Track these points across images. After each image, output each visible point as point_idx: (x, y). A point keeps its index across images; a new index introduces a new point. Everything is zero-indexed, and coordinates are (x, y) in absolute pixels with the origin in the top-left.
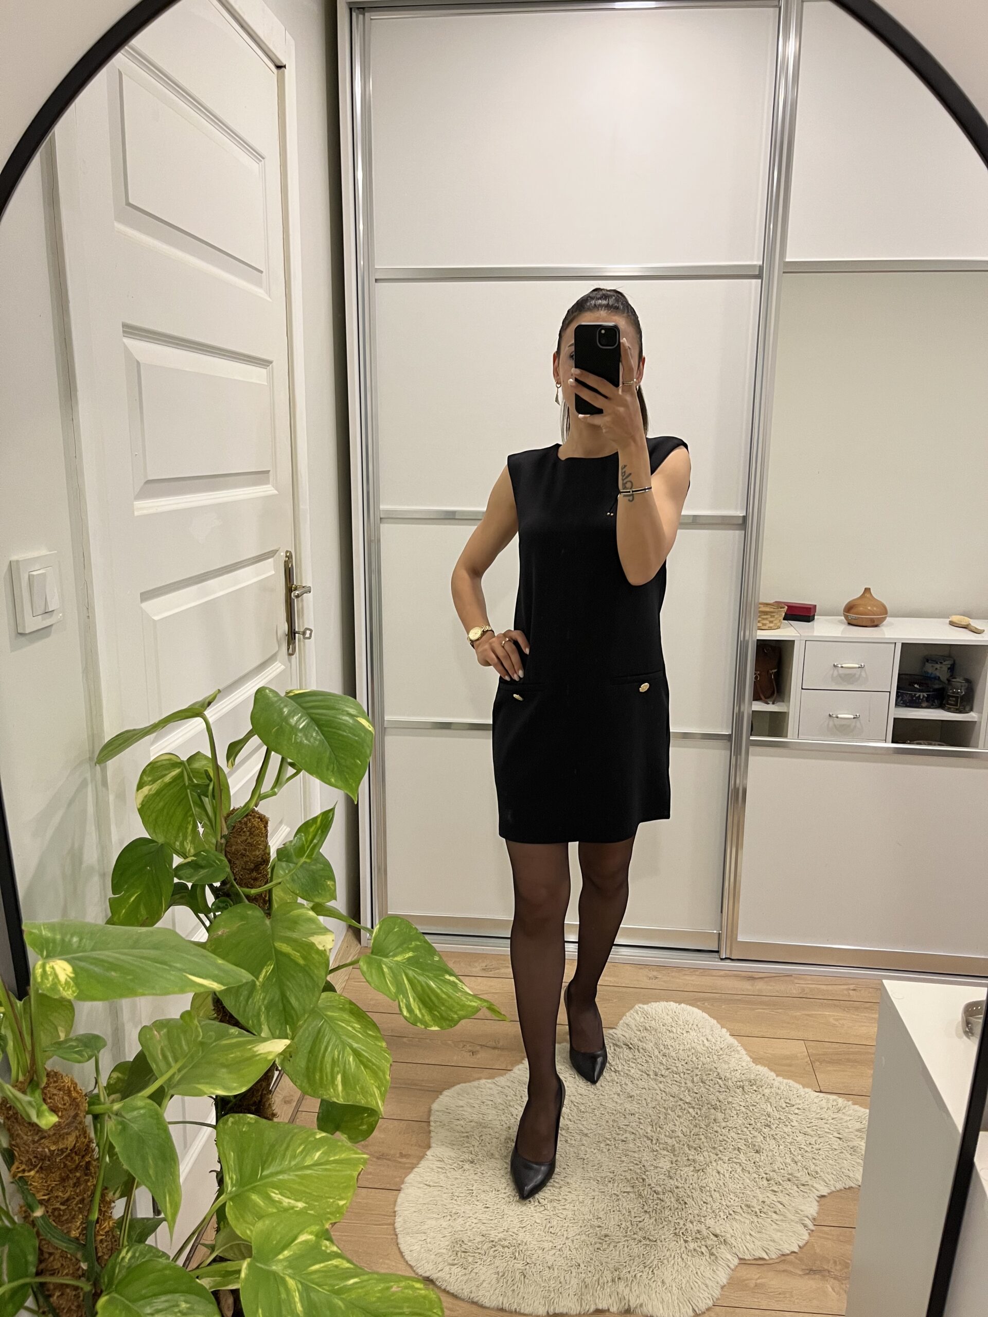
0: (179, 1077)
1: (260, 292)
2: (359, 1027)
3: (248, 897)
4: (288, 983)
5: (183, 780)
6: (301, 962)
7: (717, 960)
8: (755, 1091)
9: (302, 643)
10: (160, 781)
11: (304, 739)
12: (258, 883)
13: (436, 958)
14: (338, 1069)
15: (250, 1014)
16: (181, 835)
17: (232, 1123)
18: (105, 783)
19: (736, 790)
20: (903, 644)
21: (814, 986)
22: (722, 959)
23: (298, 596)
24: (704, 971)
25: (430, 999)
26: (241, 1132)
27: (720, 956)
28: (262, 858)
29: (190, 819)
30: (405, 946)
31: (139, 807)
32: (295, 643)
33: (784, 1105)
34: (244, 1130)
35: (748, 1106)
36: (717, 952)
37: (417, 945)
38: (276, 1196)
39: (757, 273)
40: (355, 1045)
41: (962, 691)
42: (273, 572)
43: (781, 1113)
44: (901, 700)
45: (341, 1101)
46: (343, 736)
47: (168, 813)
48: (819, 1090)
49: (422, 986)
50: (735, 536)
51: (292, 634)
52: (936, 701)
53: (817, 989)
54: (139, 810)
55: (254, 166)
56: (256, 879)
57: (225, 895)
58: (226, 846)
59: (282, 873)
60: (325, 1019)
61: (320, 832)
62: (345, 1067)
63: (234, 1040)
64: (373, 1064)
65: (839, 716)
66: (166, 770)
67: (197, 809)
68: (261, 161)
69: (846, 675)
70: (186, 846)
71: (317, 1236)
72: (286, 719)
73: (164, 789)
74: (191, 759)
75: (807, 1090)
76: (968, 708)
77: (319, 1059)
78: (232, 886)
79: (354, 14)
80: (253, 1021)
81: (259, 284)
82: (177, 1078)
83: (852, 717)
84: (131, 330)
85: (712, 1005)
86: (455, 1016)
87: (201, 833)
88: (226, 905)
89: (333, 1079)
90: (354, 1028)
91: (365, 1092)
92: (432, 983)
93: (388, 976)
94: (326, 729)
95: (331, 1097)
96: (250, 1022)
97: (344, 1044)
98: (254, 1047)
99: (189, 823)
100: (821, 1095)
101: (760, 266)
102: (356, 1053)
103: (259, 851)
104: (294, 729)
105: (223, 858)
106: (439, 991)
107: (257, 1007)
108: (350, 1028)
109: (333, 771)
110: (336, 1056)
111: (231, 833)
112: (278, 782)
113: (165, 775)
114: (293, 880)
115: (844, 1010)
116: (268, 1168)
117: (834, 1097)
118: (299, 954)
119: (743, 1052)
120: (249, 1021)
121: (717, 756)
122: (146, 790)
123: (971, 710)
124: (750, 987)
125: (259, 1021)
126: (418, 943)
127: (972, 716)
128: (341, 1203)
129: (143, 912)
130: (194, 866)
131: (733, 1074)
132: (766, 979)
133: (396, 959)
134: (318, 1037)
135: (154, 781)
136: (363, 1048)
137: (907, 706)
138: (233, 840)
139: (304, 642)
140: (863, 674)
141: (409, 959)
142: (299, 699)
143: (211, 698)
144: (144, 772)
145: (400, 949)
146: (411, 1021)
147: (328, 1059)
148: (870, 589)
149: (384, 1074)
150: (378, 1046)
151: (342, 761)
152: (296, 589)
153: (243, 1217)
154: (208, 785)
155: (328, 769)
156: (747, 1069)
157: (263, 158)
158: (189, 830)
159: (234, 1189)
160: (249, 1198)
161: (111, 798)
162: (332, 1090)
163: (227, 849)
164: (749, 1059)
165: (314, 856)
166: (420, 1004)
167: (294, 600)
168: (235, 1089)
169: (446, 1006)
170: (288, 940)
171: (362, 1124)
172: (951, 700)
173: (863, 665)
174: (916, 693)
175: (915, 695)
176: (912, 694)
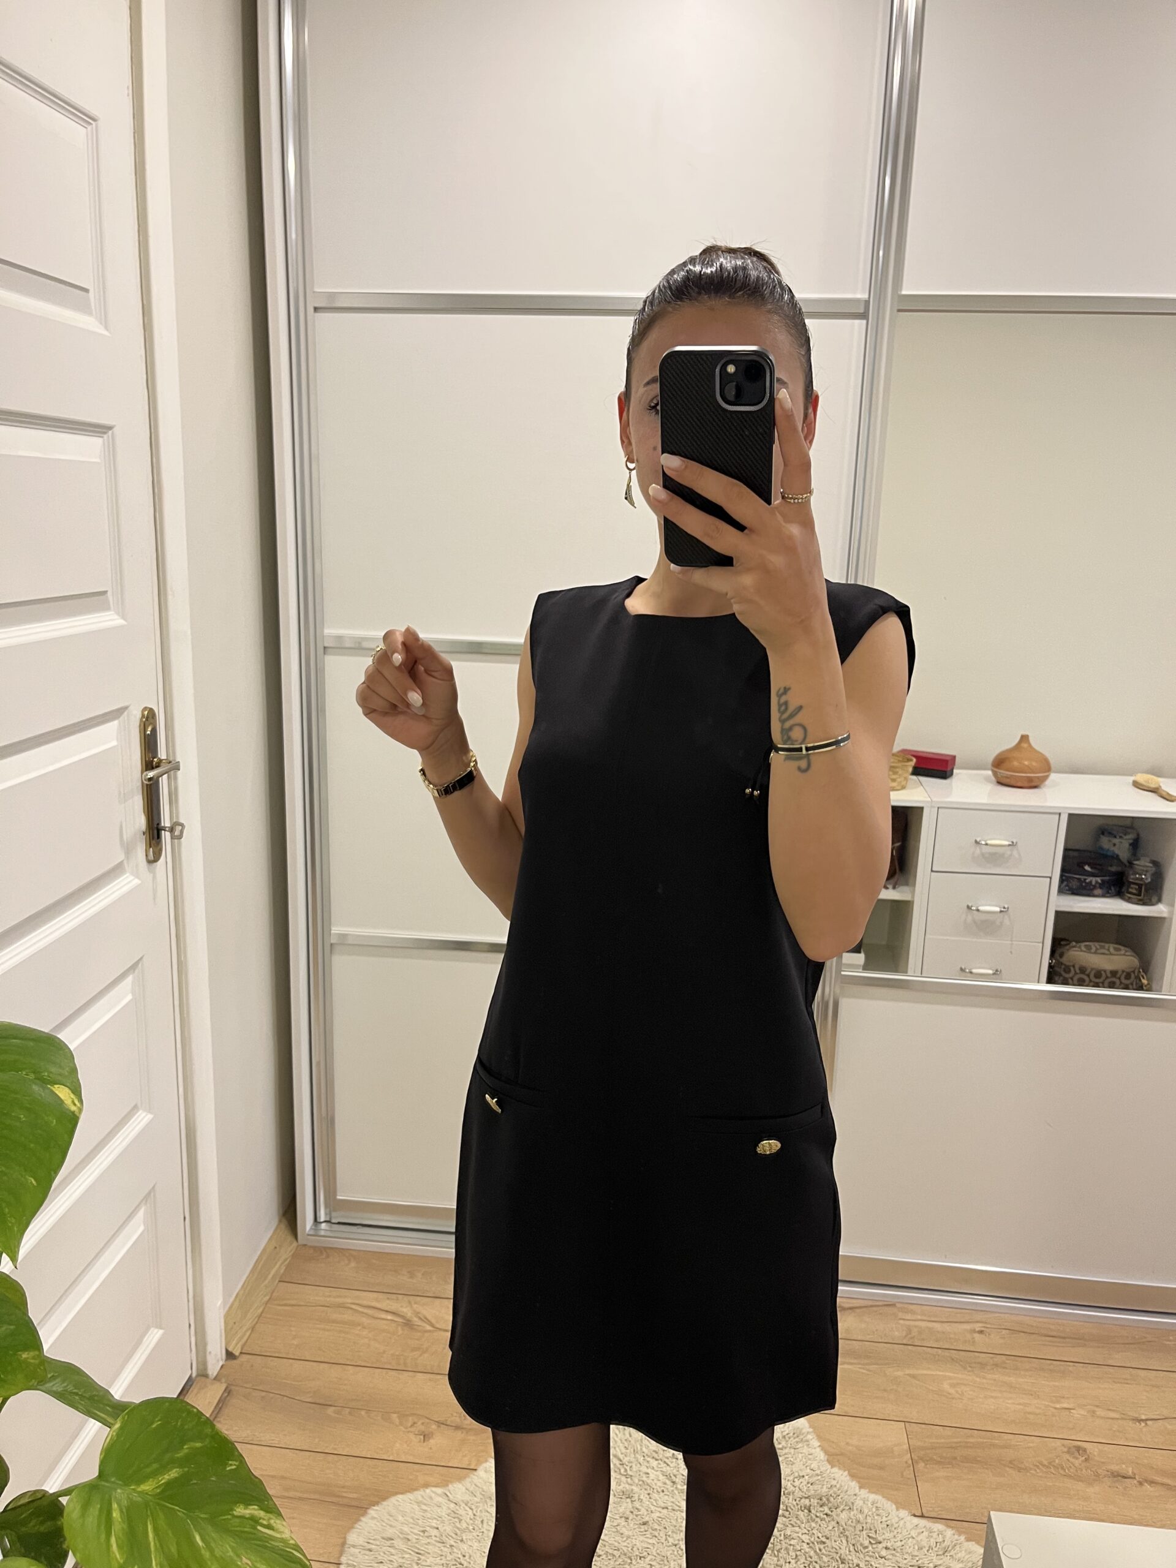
8: (826, 1514)
9: (171, 844)
20: (1071, 816)
30: (167, 1457)
32: (160, 844)
37: (192, 1449)
39: (861, 311)
41: (1147, 878)
42: (114, 743)
44: (1067, 885)
48: (921, 1514)
51: (154, 832)
52: (1112, 888)
53: (929, 1329)
65: (981, 908)
68: (91, 124)
69: (990, 854)
75: (903, 1513)
76: (1154, 899)
81: (85, 308)
83: (998, 909)
92: (197, 1537)
93: (117, 1527)
100: (923, 1522)
101: (865, 300)
115: (965, 1368)
117: (938, 1526)
123: (1159, 900)
127: (1158, 910)
132: (858, 1311)
133: (142, 1488)
137: (1073, 895)
139: (174, 842)
140: (1015, 853)
141: (169, 1484)
145: (156, 1464)
148: (1027, 736)
152: (161, 764)
157: (94, 120)
172: (1132, 888)
173: (1015, 842)
174: (1086, 877)
175: (1085, 879)
176: (1082, 877)
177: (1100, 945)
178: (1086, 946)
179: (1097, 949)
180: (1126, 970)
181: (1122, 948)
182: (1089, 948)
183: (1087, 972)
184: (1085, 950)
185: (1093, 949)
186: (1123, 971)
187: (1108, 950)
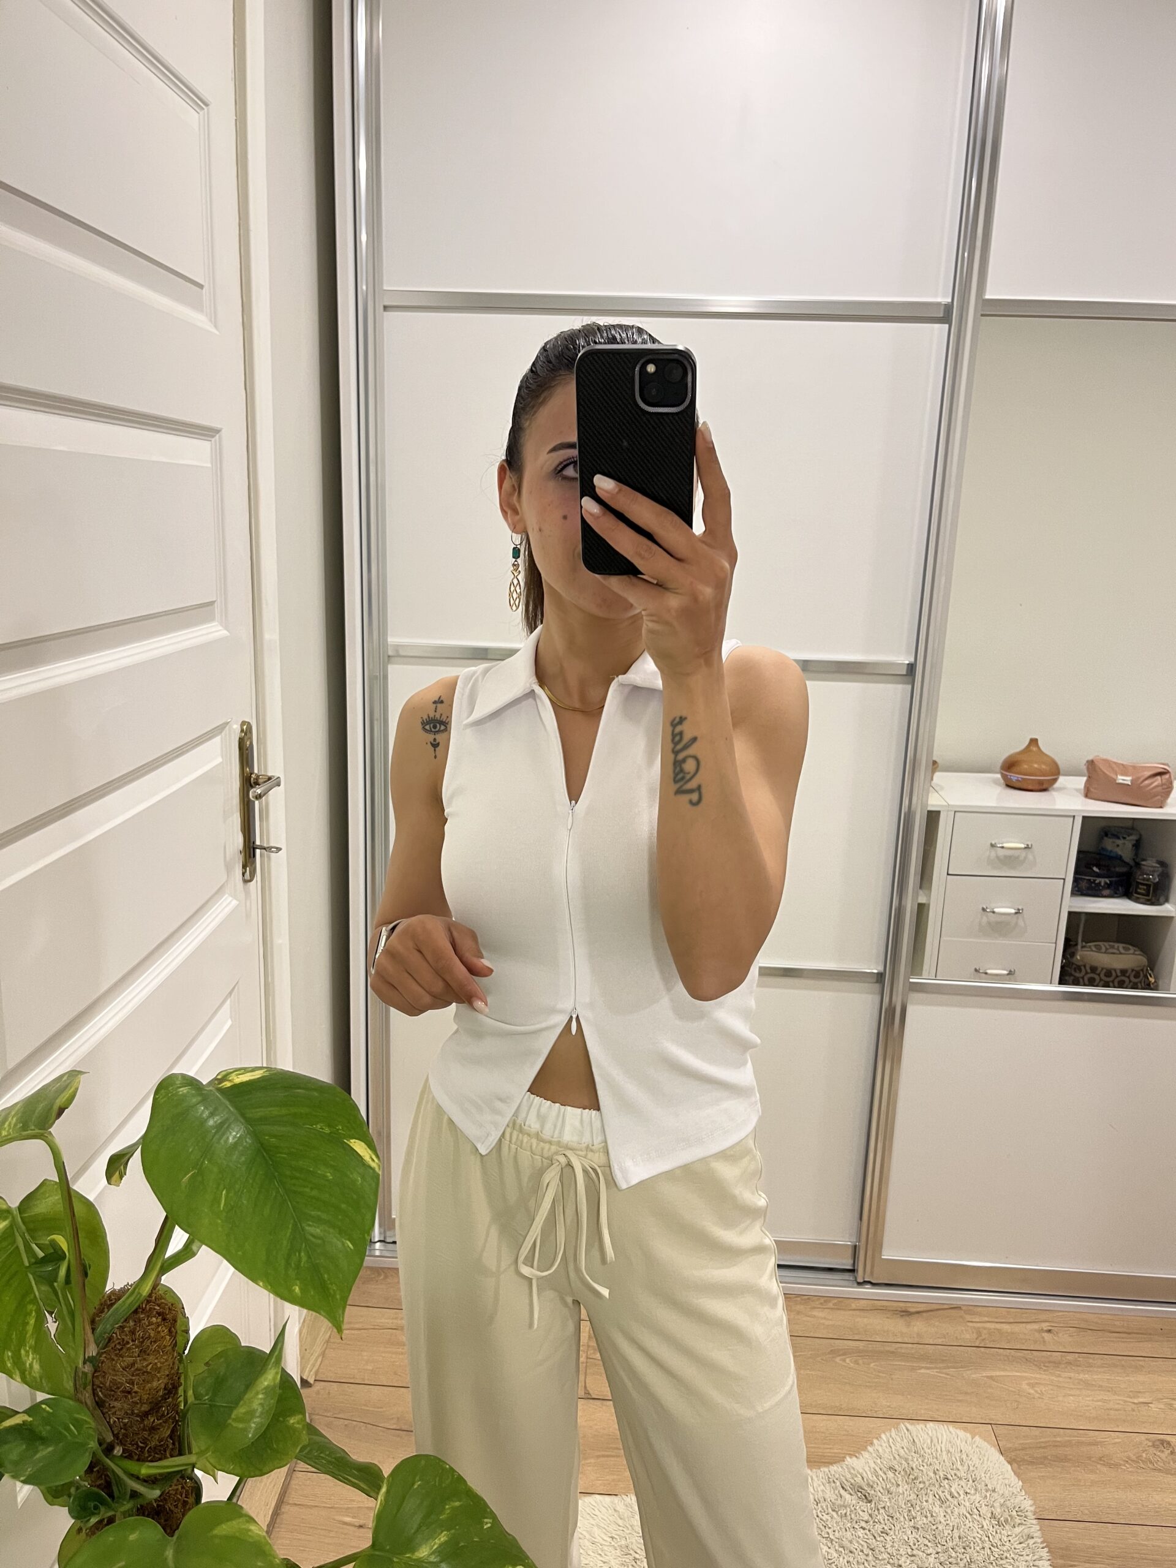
1: (200, 319)
5: (14, 1241)
7: (853, 1285)
9: (266, 863)
16: (13, 1337)
20: (1084, 817)
21: (994, 1327)
22: (860, 1284)
23: (259, 796)
24: (840, 1303)
27: (857, 1278)
29: (30, 1307)
32: (254, 862)
39: (941, 315)
41: (1154, 878)
42: (220, 760)
44: (1078, 888)
50: (896, 692)
51: (250, 850)
52: (1120, 888)
53: (999, 1331)
55: (192, 117)
65: (996, 910)
67: (44, 1288)
68: (203, 109)
69: (1006, 857)
70: (24, 1358)
72: (209, 1143)
74: (27, 1200)
76: (1162, 899)
81: (198, 306)
83: (1013, 911)
87: (52, 1334)
99: (30, 1314)
101: (947, 305)
111: (103, 1353)
121: (862, 1004)
123: (1167, 900)
124: (905, 1330)
127: (1165, 910)
132: (924, 1314)
137: (1085, 896)
138: (107, 1366)
139: (269, 860)
140: (1030, 857)
142: (239, 1094)
148: (1036, 739)
152: (257, 783)
157: (207, 105)
158: (30, 1328)
163: (97, 1382)
172: (1140, 889)
173: (1030, 844)
174: (1095, 878)
175: (1095, 881)
176: (1092, 879)
177: (1110, 945)
178: (1095, 946)
179: (1107, 949)
180: (1136, 969)
181: (1131, 947)
182: (1099, 949)
183: (1098, 972)
184: (1094, 949)
185: (1103, 949)
186: (1133, 970)
187: (1118, 949)
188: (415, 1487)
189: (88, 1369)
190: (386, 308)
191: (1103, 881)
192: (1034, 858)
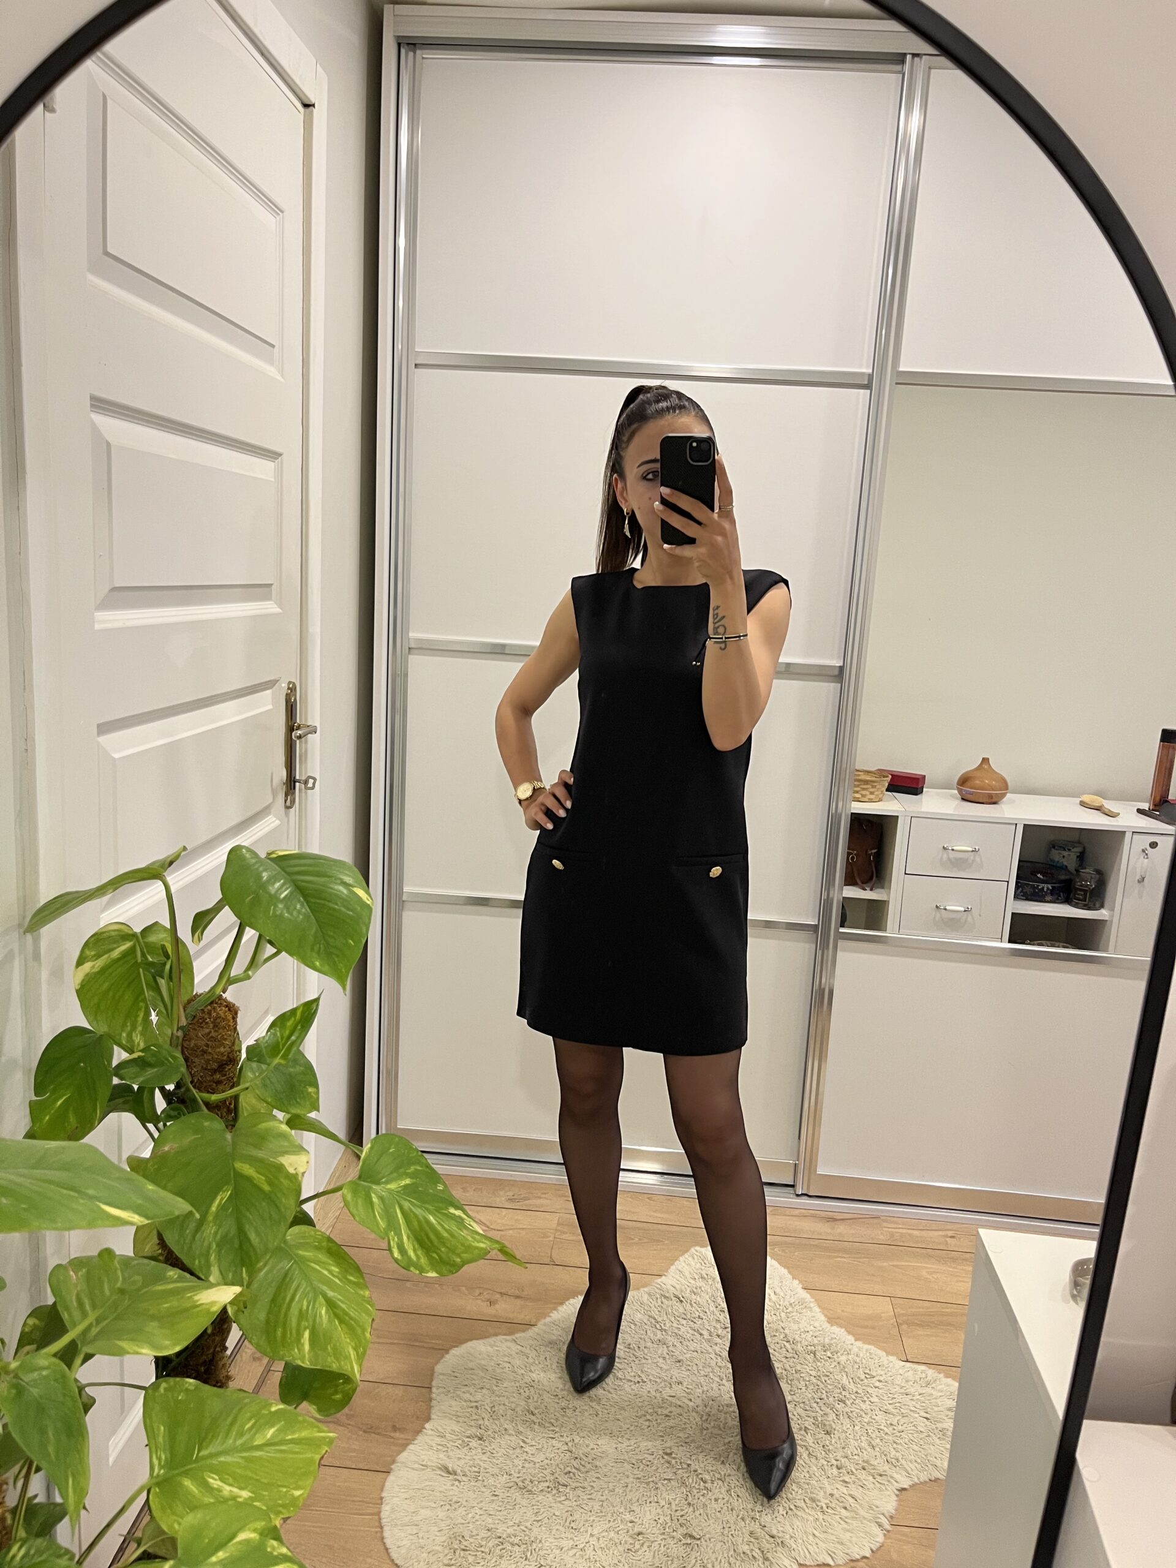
0: (98, 1329)
1: (271, 370)
2: (337, 1270)
3: (207, 1104)
4: (248, 1214)
5: (136, 957)
6: (266, 1188)
7: (792, 1196)
8: (829, 1358)
9: (303, 794)
10: (106, 956)
11: (285, 911)
12: (221, 1087)
13: (440, 1187)
14: (307, 1324)
15: (197, 1252)
16: (128, 1024)
17: (165, 1389)
18: (37, 956)
19: (821, 991)
20: (1025, 825)
21: (904, 1231)
22: (798, 1195)
23: (300, 737)
25: (428, 1238)
26: (177, 1402)
27: (795, 1191)
28: (228, 1057)
29: (142, 1004)
30: (402, 1170)
31: (78, 987)
32: (294, 793)
33: (863, 1377)
34: (180, 1398)
35: (819, 1376)
36: (793, 1186)
37: (416, 1170)
38: (214, 1482)
39: (866, 383)
40: (330, 1294)
41: (1092, 885)
42: (271, 707)
43: (859, 1386)
44: (1021, 892)
45: (307, 1364)
46: (334, 910)
47: (113, 997)
48: (906, 1360)
49: (419, 1221)
50: (830, 689)
51: (291, 782)
52: (1062, 894)
53: (909, 1235)
54: (78, 991)
55: (271, 222)
56: (219, 1082)
57: (179, 1101)
58: (183, 1040)
59: (251, 1075)
60: (295, 1261)
61: (299, 1027)
62: (314, 1321)
63: (171, 1286)
64: (351, 1318)
65: (948, 908)
66: (114, 943)
67: (151, 993)
68: (279, 214)
70: (134, 1038)
71: (261, 1534)
72: (263, 886)
73: (110, 967)
74: (146, 931)
75: (892, 1358)
76: (1098, 905)
77: (283, 1311)
78: (188, 1090)
79: (403, 51)
80: (200, 1262)
81: (271, 362)
82: (94, 1331)
83: (963, 909)
84: (100, 404)
85: (783, 1251)
86: (458, 1260)
87: (154, 1023)
88: (179, 1114)
89: (299, 1335)
90: (330, 1272)
91: (338, 1354)
92: (431, 1218)
93: (377, 1207)
94: (313, 900)
95: (294, 1359)
96: (197, 1262)
97: (317, 1292)
98: (194, 1295)
99: (140, 1009)
100: (908, 1364)
101: (869, 375)
102: (331, 1304)
103: (224, 1047)
104: (274, 899)
105: (179, 1055)
106: (439, 1228)
107: (206, 1244)
108: (326, 1273)
109: (318, 953)
110: (305, 1307)
111: (191, 1024)
112: (253, 963)
113: (115, 948)
114: (265, 1086)
115: (939, 1261)
116: (207, 1447)
117: (923, 1367)
118: (264, 1178)
119: (817, 1309)
120: (195, 1260)
121: (801, 950)
122: (87, 967)
123: (1102, 906)
125: (208, 1260)
126: (419, 1168)
127: (1102, 914)
128: (297, 1493)
129: (72, 1119)
130: (141, 1063)
131: (803, 1336)
132: (847, 1222)
133: (389, 1186)
134: (284, 1281)
135: (98, 956)
136: (339, 1297)
137: (1027, 899)
138: (192, 1033)
139: (306, 793)
140: (978, 859)
141: (406, 1186)
142: (281, 861)
143: (173, 857)
144: (86, 944)
145: (395, 1175)
146: (402, 1265)
147: (294, 1312)
148: (988, 759)
149: (364, 1330)
150: (359, 1295)
151: (331, 941)
152: (299, 728)
153: (170, 1507)
154: (164, 964)
155: (312, 949)
156: (819, 1331)
157: (282, 212)
158: (140, 1019)
159: (162, 1471)
160: (181, 1485)
161: (44, 975)
162: (296, 1350)
163: (185, 1045)
164: (823, 1318)
165: (290, 1056)
166: (415, 1243)
167: (296, 741)
168: (166, 1348)
169: (447, 1247)
170: (253, 1161)
171: (336, 1392)
172: (1078, 894)
173: (977, 848)
174: (1039, 885)
176: (1034, 885)
188: (391, 1151)
189: (180, 1034)
190: (416, 365)
191: (1047, 887)
192: (981, 859)
